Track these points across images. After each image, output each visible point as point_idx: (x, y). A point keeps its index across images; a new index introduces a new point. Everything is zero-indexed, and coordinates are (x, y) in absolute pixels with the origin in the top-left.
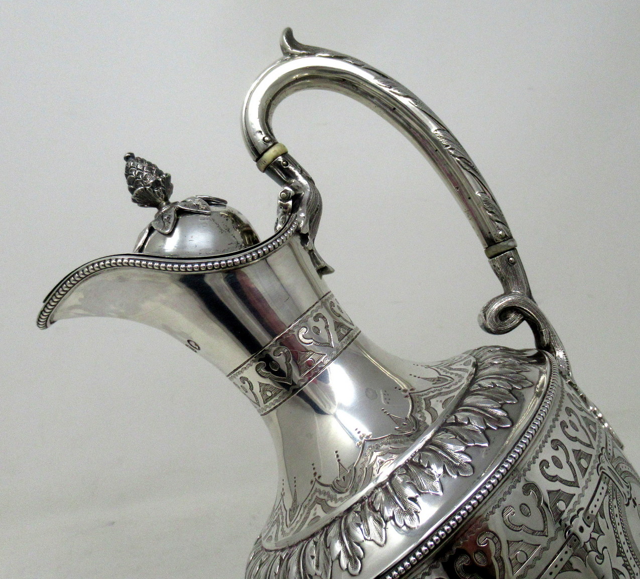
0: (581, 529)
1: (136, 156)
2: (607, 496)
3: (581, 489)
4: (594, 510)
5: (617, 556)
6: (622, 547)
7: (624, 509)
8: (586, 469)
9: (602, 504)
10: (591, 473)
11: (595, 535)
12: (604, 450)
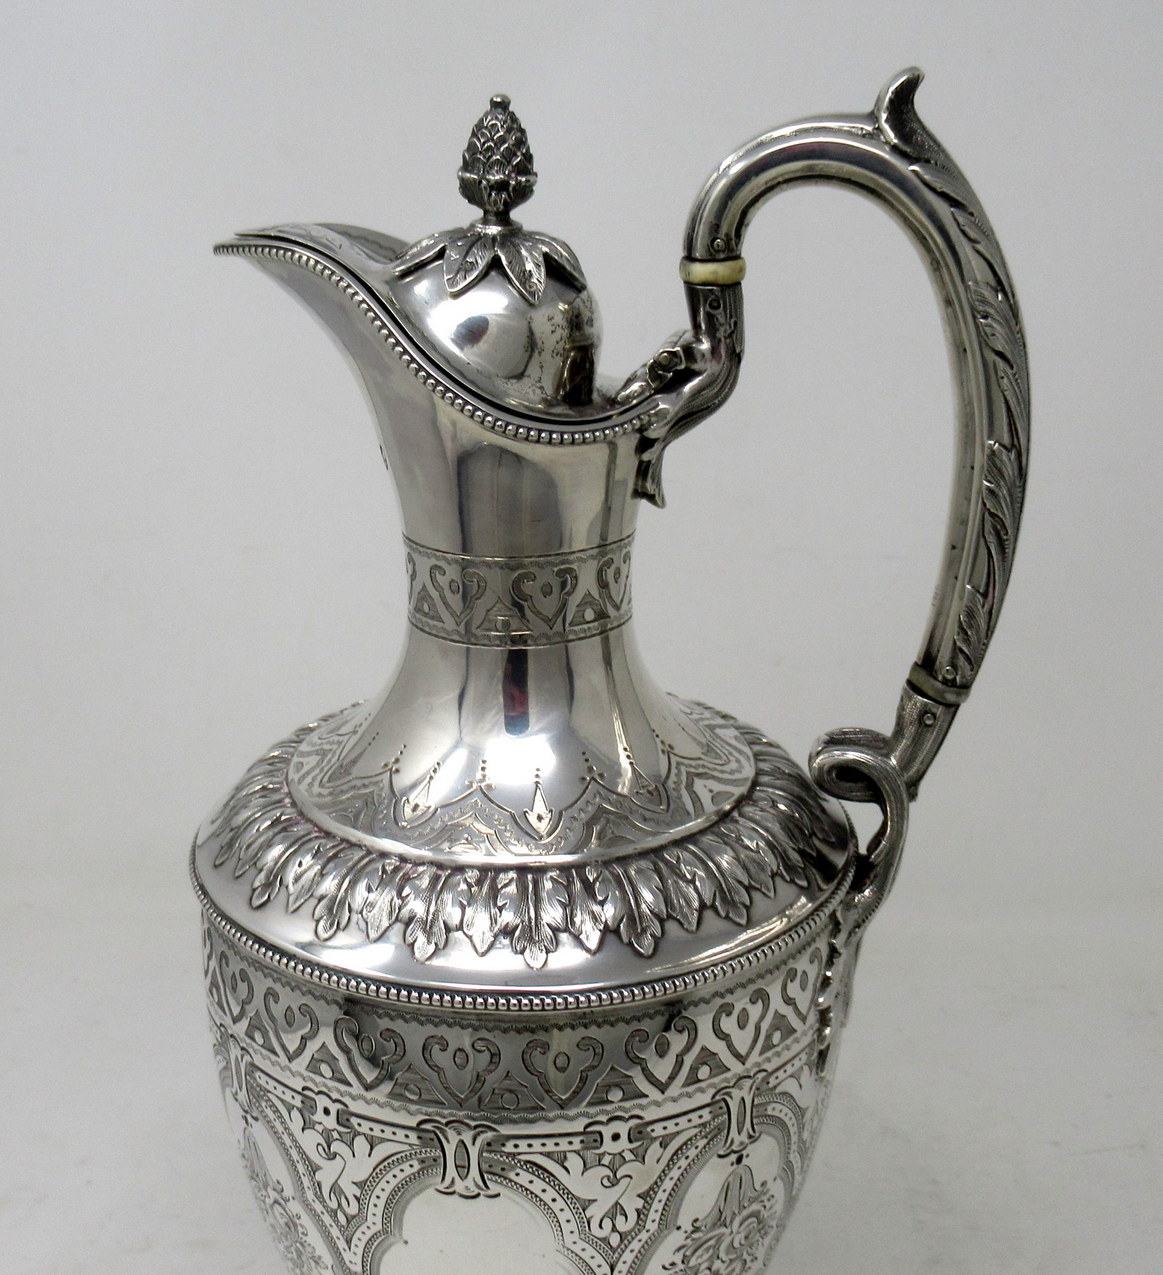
0: (616, 1137)
1: (511, 109)
2: (697, 1130)
3: (663, 1097)
4: (658, 1130)
5: (639, 1196)
6: (656, 1193)
7: (711, 1157)
8: (699, 1081)
9: (678, 1133)
10: (702, 1090)
11: (628, 1156)
12: (761, 1076)
